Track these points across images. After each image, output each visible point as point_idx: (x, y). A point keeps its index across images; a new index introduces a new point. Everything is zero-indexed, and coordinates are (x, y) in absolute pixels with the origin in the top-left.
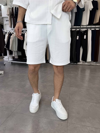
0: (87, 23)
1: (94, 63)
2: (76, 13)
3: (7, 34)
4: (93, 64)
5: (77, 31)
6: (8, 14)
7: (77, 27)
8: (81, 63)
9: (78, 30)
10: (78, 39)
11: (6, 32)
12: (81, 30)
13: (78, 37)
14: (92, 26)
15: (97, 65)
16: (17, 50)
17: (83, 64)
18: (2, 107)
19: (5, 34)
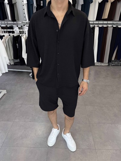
0: (94, 18)
1: (100, 63)
4: (98, 65)
14: (100, 22)
15: (102, 65)
16: (13, 58)
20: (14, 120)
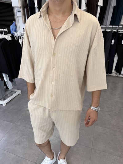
2: (115, 7)
3: (20, 38)
5: (113, 32)
6: (20, 7)
7: (114, 26)
8: (114, 74)
9: (115, 31)
10: (112, 44)
11: (20, 37)
12: (119, 32)
13: (113, 41)
17: (116, 75)
18: (25, 154)
19: (19, 39)
20: (16, 123)
